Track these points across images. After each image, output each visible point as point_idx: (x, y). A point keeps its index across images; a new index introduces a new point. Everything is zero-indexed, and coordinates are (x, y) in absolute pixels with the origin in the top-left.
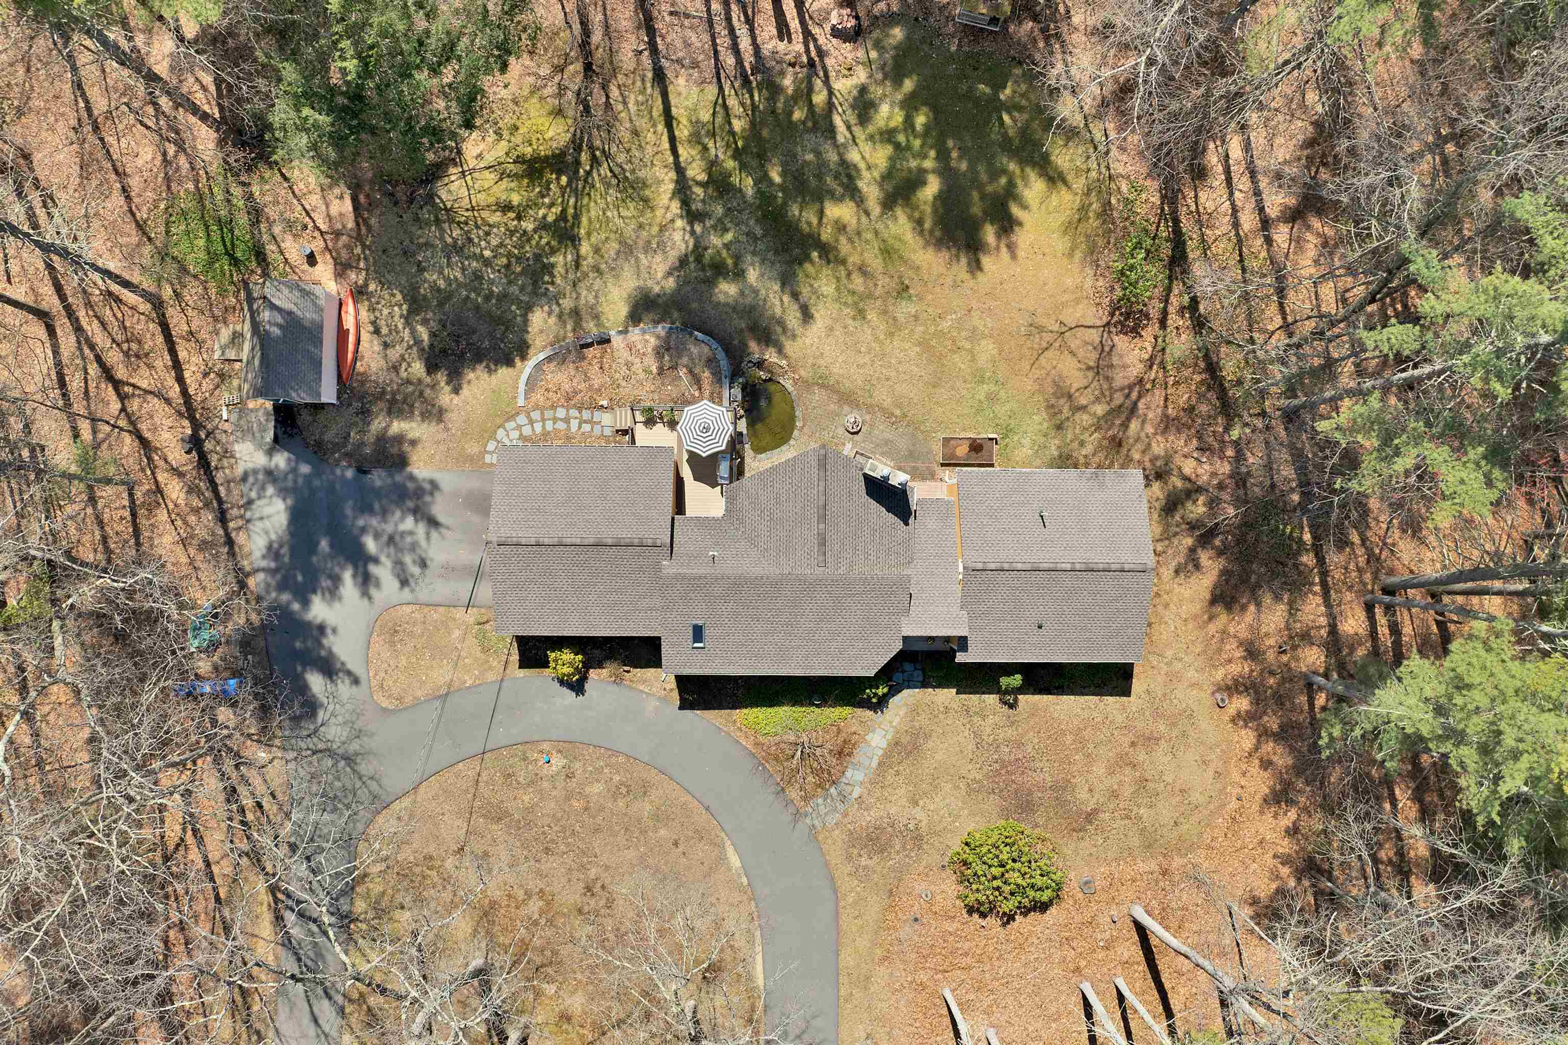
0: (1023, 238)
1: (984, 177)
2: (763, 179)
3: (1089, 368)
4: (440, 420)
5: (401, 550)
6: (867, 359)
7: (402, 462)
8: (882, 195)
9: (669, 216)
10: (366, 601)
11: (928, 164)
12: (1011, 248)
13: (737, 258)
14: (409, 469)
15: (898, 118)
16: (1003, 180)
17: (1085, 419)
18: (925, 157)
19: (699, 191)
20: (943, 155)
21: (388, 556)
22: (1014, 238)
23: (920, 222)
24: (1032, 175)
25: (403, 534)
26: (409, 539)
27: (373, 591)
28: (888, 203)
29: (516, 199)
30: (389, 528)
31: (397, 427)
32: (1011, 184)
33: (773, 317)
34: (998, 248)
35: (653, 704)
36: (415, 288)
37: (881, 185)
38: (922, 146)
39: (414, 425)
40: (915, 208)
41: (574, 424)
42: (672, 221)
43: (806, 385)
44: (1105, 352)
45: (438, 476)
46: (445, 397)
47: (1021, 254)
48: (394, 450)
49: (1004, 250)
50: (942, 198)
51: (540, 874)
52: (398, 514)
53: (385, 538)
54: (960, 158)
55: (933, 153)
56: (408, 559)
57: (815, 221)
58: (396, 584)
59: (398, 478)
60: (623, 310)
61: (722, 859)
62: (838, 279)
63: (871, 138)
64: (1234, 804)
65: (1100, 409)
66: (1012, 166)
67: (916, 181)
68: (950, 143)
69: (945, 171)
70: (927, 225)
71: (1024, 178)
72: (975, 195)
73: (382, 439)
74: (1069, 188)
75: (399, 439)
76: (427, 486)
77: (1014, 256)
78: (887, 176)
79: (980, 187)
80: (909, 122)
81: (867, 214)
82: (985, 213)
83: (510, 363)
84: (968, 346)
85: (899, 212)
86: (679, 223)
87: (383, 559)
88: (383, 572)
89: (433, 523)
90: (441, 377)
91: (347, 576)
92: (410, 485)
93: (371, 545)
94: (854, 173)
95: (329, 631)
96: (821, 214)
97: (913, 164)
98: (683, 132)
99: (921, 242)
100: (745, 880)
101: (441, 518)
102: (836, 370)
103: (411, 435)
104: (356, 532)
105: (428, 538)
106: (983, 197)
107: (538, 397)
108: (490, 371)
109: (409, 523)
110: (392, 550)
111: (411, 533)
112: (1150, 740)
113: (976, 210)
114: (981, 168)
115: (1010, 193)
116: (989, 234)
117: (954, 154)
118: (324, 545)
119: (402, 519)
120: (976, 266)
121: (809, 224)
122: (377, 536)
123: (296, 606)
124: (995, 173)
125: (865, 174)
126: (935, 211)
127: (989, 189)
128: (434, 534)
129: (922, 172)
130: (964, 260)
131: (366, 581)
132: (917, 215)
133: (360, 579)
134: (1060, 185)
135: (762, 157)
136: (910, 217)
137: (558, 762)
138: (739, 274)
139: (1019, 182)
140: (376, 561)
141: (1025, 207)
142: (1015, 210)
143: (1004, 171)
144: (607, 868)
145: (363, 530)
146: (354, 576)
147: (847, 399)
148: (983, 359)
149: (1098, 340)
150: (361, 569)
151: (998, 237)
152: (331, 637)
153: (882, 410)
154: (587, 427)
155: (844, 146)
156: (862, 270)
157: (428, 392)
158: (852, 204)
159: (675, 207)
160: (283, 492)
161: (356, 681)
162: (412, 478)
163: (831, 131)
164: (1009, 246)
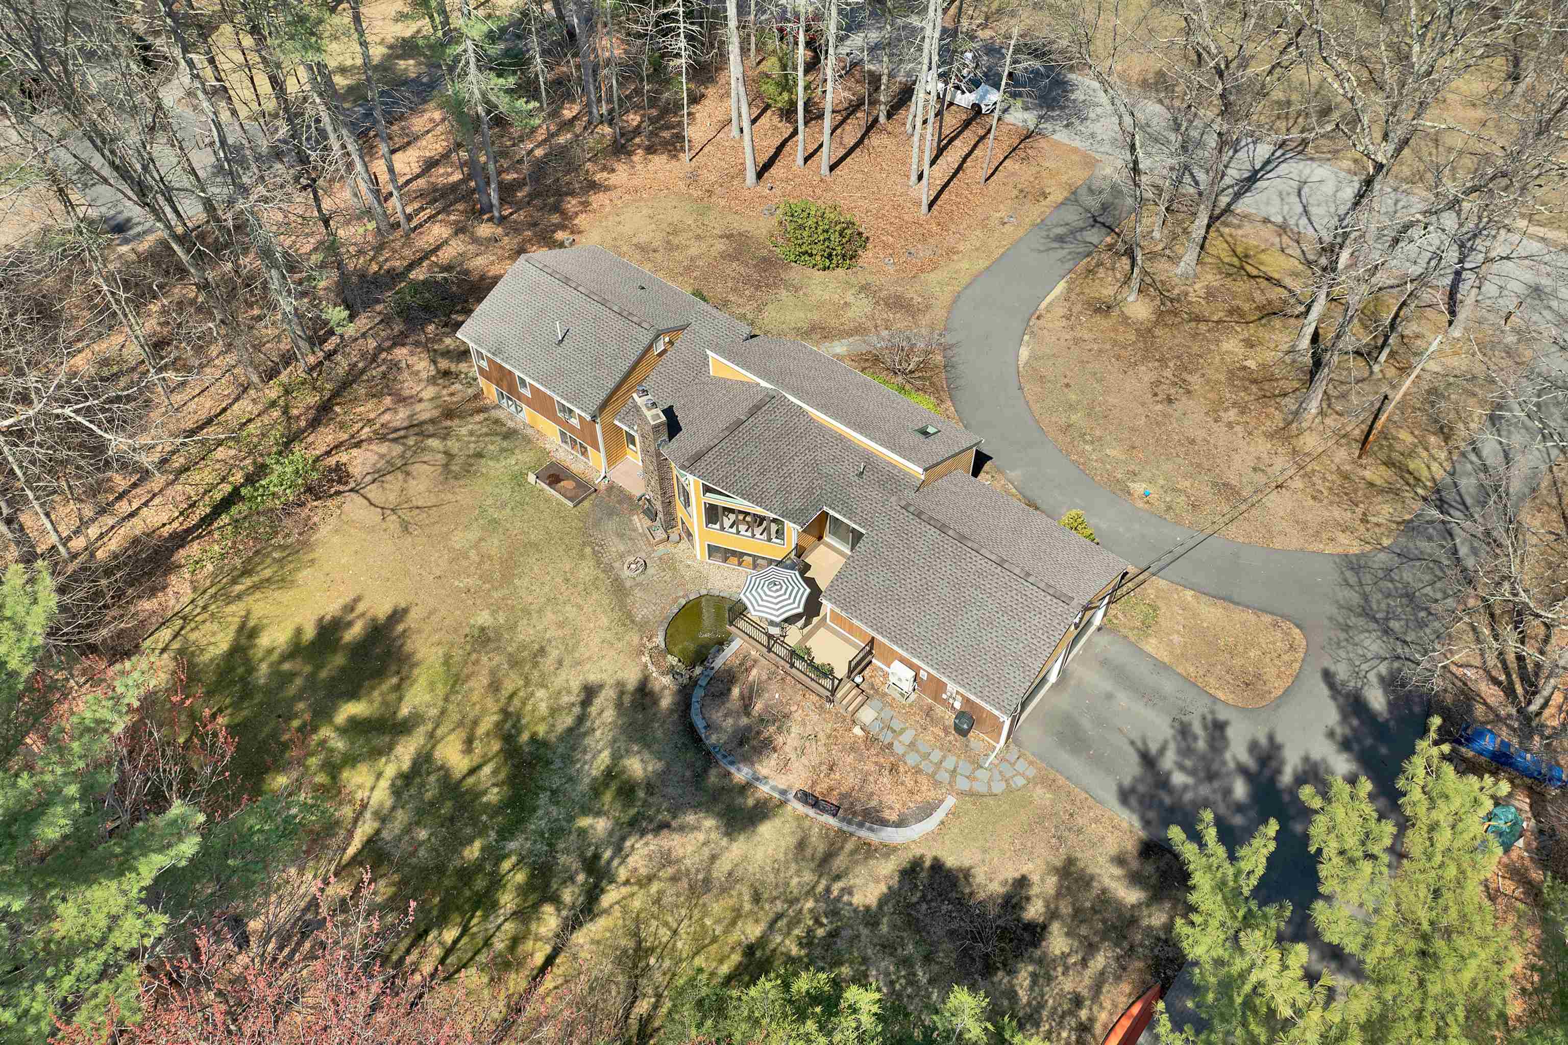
0: (331, 608)
1: (299, 681)
2: (494, 855)
3: (405, 473)
4: (1070, 861)
5: (1203, 758)
6: (568, 608)
7: (1146, 850)
8: (403, 740)
9: (624, 890)
10: (1279, 739)
11: (328, 733)
12: (350, 608)
13: (597, 790)
14: (1142, 834)
16: (286, 666)
17: (453, 445)
18: (323, 742)
19: (568, 895)
20: (306, 731)
21: (1224, 763)
22: (338, 614)
23: (398, 688)
24: (260, 650)
25: (1192, 772)
26: (1188, 763)
27: (1263, 741)
28: (404, 728)
30: (1207, 790)
31: (1131, 896)
32: (284, 658)
33: (619, 715)
34: (363, 615)
37: (390, 748)
38: (313, 755)
39: (1107, 882)
40: (385, 703)
41: (907, 737)
42: (627, 882)
43: (643, 627)
44: (379, 476)
46: (1043, 884)
47: (347, 599)
48: (1149, 869)
49: (359, 610)
50: (353, 695)
51: (1210, 432)
52: (1184, 796)
53: (1216, 784)
54: (296, 716)
55: (313, 740)
56: (1201, 745)
57: (487, 770)
58: (1230, 731)
60: (766, 829)
62: (525, 700)
63: (344, 802)
65: (434, 443)
66: (264, 668)
67: (356, 727)
68: (288, 736)
69: (322, 714)
70: (394, 680)
71: (270, 651)
72: (324, 674)
74: (247, 615)
75: (1135, 879)
76: (1133, 801)
77: (357, 600)
78: (376, 753)
79: (312, 677)
81: (431, 735)
82: (334, 651)
83: (937, 866)
84: (473, 553)
85: (405, 711)
86: (623, 874)
87: (1232, 765)
88: (1239, 754)
89: (1148, 760)
90: (1034, 911)
91: (1286, 774)
92: (1151, 815)
93: (1239, 789)
94: (401, 781)
95: (1339, 737)
96: (473, 771)
97: (339, 744)
99: (416, 671)
101: (1135, 757)
102: (605, 621)
103: (1118, 871)
105: (1162, 750)
106: (319, 667)
107: (928, 793)
108: (967, 874)
109: (1179, 779)
110: (1215, 767)
111: (1181, 767)
113: (339, 660)
114: (292, 689)
115: (296, 650)
116: (355, 632)
117: (296, 723)
119: (1186, 788)
120: (397, 615)
121: (495, 772)
122: (1226, 792)
124: (286, 677)
125: (390, 771)
126: (372, 688)
127: (308, 669)
128: (1153, 748)
129: (343, 731)
130: (400, 628)
131: (1267, 757)
132: (393, 696)
133: (1274, 764)
134: (251, 623)
135: (466, 874)
136: (400, 699)
137: (1138, 488)
138: (612, 774)
139: (275, 656)
140: (1243, 770)
141: (299, 631)
142: (310, 633)
143: (275, 672)
144: (1143, 404)
146: (1279, 771)
147: (619, 589)
148: (473, 535)
149: (374, 486)
150: (1267, 773)
151: (350, 624)
152: (1339, 731)
153: (598, 563)
154: (896, 725)
155: (376, 814)
156: (495, 686)
157: (1065, 909)
158: (437, 754)
159: (610, 897)
161: (1328, 676)
162: (1146, 823)
163: (371, 842)
164: (352, 609)
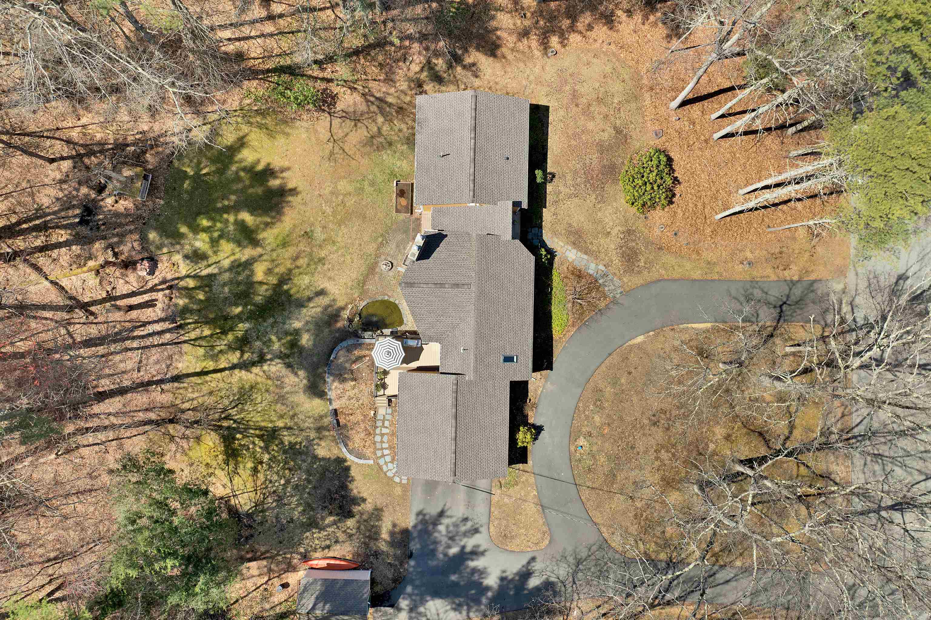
0: (277, 163)
1: (240, 186)
2: (239, 318)
3: (356, 125)
4: (381, 510)
5: (457, 532)
6: (349, 257)
7: (405, 532)
8: (250, 247)
9: (261, 374)
10: (486, 553)
11: (232, 218)
12: (283, 170)
13: (287, 333)
14: (410, 528)
15: (204, 236)
16: (242, 174)
17: (385, 128)
18: (227, 221)
19: (246, 356)
20: (226, 210)
21: (461, 540)
22: (277, 168)
23: (267, 224)
24: (239, 156)
25: (448, 532)
26: (451, 528)
27: (481, 549)
28: (255, 243)
29: (250, 465)
30: (444, 540)
31: (385, 535)
32: (244, 169)
33: (322, 313)
34: (283, 178)
35: (549, 385)
36: (303, 525)
37: (245, 247)
38: (221, 222)
39: (384, 525)
40: (258, 226)
41: (385, 431)
42: (264, 372)
43: (363, 293)
44: (346, 115)
45: (415, 510)
46: (368, 507)
47: (286, 164)
48: (399, 536)
49: (284, 174)
50: (252, 211)
51: (646, 452)
52: (436, 534)
53: (450, 542)
54: (228, 199)
55: (225, 216)
56: (463, 529)
57: (265, 287)
58: (477, 536)
59: (415, 534)
60: (317, 402)
61: (639, 346)
62: (300, 274)
63: (215, 253)
64: (613, 47)
65: (380, 120)
66: (234, 168)
67: (242, 226)
68: (219, 205)
69: (236, 208)
70: (269, 220)
71: (241, 161)
72: (251, 191)
73: (392, 544)
74: (247, 135)
75: (392, 534)
76: (421, 517)
77: (288, 169)
78: (239, 244)
79: (245, 188)
80: (206, 230)
81: (261, 256)
82: (261, 185)
83: (348, 469)
84: (341, 197)
85: (260, 236)
86: (265, 367)
87: (462, 543)
88: (470, 543)
89: (441, 514)
90: (356, 509)
91: (472, 564)
92: (419, 527)
93: (454, 550)
94: (237, 263)
95: (504, 575)
96: (261, 283)
97: (231, 228)
98: (211, 365)
99: (278, 224)
100: (651, 333)
101: (439, 510)
102: (354, 276)
103: (390, 527)
104: (446, 559)
105: (451, 517)
106: (252, 186)
107: (368, 452)
108: (353, 480)
109: (442, 528)
110: (457, 538)
111: (447, 527)
112: (575, 95)
113: (259, 190)
114: (235, 187)
115: (250, 170)
116: (275, 183)
117: (226, 203)
118: (454, 578)
119: (440, 532)
120: (294, 191)
121: (267, 290)
122: (449, 547)
123: (490, 594)
124: (238, 179)
125: (237, 256)
126: (260, 215)
127: (247, 182)
128: (448, 513)
129: (236, 222)
130: (290, 198)
131: (475, 553)
132: (262, 226)
133: (474, 557)
134: (245, 140)
135: (226, 318)
136: (264, 230)
137: (582, 441)
138: (297, 332)
139: (243, 165)
140: (463, 547)
141: (258, 161)
142: (260, 167)
143: (237, 173)
144: (643, 413)
145: (446, 555)
146: (472, 560)
147: (372, 269)
148: (350, 188)
149: (339, 120)
150: (468, 556)
151: (276, 177)
152: (508, 574)
153: (378, 248)
154: (387, 423)
155: (220, 268)
156: (296, 258)
157: (365, 517)
158: (255, 265)
159: (256, 370)
160: (423, 602)
161: (533, 559)
162: (415, 527)
163: (211, 276)
164: (282, 172)
